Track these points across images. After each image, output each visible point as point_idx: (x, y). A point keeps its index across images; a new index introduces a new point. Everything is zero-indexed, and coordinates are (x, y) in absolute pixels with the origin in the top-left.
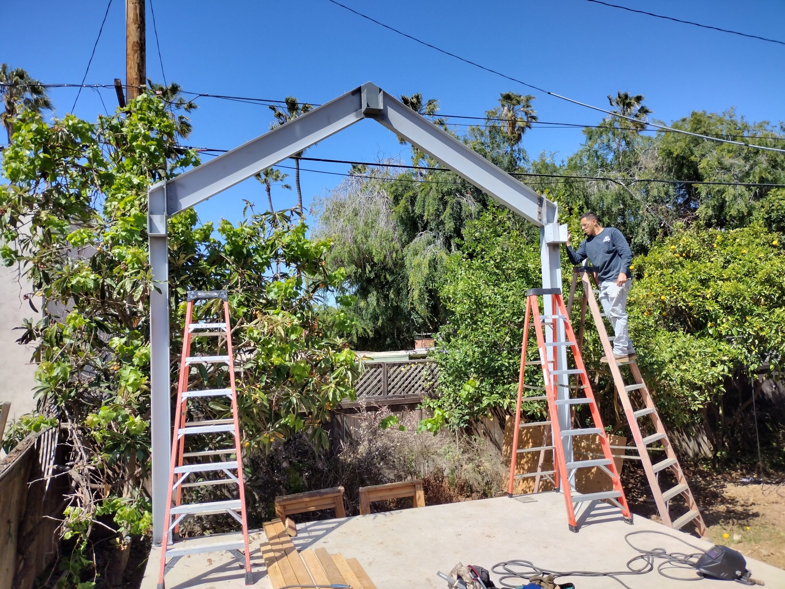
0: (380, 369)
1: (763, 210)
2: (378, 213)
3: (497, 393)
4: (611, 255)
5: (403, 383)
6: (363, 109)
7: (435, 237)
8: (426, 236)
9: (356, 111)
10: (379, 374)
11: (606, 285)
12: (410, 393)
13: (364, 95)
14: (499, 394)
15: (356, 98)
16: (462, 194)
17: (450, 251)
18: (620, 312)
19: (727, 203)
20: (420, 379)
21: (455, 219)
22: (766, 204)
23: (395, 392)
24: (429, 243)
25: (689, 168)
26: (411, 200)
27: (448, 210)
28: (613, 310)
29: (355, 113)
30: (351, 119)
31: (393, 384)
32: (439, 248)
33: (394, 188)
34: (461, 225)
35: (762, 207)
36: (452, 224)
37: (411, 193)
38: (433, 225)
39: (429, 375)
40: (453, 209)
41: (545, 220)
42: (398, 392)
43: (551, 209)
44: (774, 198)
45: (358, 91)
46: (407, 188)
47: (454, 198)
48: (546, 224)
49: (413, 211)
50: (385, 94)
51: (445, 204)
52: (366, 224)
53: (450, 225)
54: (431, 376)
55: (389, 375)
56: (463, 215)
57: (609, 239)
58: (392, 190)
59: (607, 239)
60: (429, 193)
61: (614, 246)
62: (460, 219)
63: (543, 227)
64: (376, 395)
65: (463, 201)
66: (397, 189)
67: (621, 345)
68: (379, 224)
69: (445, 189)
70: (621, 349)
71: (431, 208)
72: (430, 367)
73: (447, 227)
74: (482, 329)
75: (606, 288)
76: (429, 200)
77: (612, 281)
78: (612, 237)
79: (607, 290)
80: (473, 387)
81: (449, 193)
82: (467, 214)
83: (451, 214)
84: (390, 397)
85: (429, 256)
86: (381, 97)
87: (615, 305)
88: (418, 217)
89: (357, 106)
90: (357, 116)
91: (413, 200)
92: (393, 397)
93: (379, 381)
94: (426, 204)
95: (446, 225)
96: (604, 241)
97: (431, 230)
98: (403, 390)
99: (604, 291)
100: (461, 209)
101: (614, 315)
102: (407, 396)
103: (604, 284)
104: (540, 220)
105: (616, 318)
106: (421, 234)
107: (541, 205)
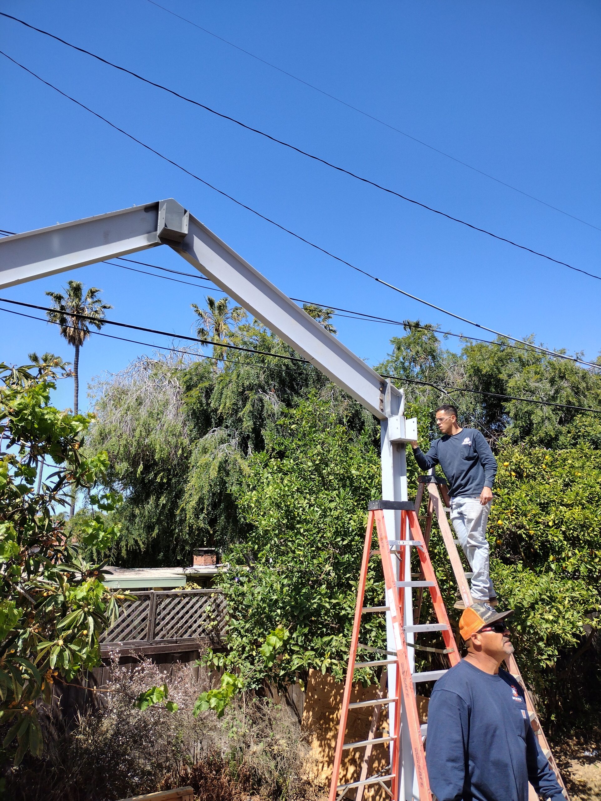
0: (148, 602)
1: (569, 435)
2: (166, 404)
3: (313, 649)
4: (471, 462)
5: (178, 622)
6: (159, 232)
7: (229, 435)
8: (220, 433)
9: (148, 233)
10: (144, 610)
11: (461, 502)
12: (186, 636)
13: (162, 213)
14: (316, 650)
15: (150, 216)
16: (264, 391)
17: (246, 453)
18: (480, 539)
19: (535, 426)
20: (200, 616)
21: (254, 417)
22: (573, 430)
23: (164, 636)
24: (222, 442)
25: (496, 387)
26: (207, 391)
27: (248, 407)
28: (471, 537)
29: (146, 235)
30: (140, 241)
31: (162, 623)
32: (233, 448)
33: (188, 377)
34: (262, 425)
35: (569, 432)
36: (251, 423)
37: (206, 384)
38: (229, 422)
39: (214, 611)
40: (253, 406)
41: (388, 410)
42: (170, 635)
43: (396, 398)
44: (580, 424)
45: (154, 208)
46: (202, 378)
47: (255, 394)
48: (390, 416)
49: (208, 404)
50: (191, 218)
51: (245, 400)
52: (151, 414)
53: (248, 424)
54: (216, 613)
55: (158, 611)
56: (265, 414)
57: (470, 443)
58: (185, 379)
59: (467, 441)
60: (227, 385)
61: (475, 451)
62: (261, 418)
63: (386, 420)
64: (138, 640)
65: (266, 398)
66: (191, 379)
67: (482, 585)
68: (166, 415)
69: (247, 383)
70: (481, 591)
71: (228, 401)
72: (215, 600)
73: (245, 425)
74: (294, 552)
75: (460, 506)
76: (228, 392)
77: (469, 497)
78: (474, 440)
79: (462, 509)
80: (280, 639)
81: (251, 388)
82: (269, 413)
83: (250, 412)
84: (157, 643)
85: (220, 456)
86: (185, 220)
87: (474, 529)
88: (212, 411)
89: (150, 227)
90: (149, 240)
91: (208, 392)
92: (160, 642)
93: (143, 620)
94: (224, 396)
95: (244, 423)
96: (464, 443)
97: (227, 427)
98: (176, 633)
99: (459, 510)
100: (263, 406)
101: (473, 543)
102: (180, 640)
103: (458, 500)
104: (382, 410)
105: (475, 546)
106: (214, 431)
107: (383, 392)
